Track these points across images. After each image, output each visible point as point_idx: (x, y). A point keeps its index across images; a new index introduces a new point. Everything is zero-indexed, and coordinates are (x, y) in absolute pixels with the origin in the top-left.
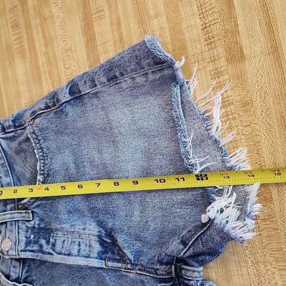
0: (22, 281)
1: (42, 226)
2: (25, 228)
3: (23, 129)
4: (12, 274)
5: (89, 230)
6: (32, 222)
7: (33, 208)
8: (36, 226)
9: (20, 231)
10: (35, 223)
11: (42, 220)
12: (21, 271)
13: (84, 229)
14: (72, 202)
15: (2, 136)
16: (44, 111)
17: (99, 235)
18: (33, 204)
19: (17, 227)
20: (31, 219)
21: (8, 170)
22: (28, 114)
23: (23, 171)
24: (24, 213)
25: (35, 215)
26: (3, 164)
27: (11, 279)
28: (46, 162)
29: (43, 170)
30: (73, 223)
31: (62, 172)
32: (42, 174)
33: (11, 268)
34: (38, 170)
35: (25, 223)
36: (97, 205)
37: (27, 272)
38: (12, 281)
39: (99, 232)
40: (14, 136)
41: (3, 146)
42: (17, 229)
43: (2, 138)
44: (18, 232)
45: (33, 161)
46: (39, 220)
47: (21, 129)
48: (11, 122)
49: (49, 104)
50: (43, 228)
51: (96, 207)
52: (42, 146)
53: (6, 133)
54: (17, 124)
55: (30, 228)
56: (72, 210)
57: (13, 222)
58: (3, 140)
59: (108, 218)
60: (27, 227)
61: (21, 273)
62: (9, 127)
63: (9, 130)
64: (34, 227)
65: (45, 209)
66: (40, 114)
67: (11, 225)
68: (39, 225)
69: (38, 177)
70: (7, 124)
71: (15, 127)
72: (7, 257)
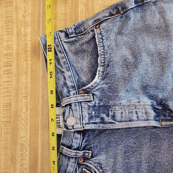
0: (81, 149)
1: (101, 104)
2: (87, 107)
3: (82, 35)
4: (74, 144)
5: (144, 102)
6: (93, 102)
7: (94, 91)
8: (97, 105)
9: (83, 109)
10: (95, 103)
11: (100, 100)
12: (81, 142)
13: (139, 102)
14: (130, 83)
15: (65, 40)
16: (109, 18)
17: (152, 105)
18: (95, 88)
19: (80, 107)
20: (92, 100)
21: (69, 66)
22: (90, 22)
23: (82, 66)
24: (86, 96)
25: (95, 97)
26: (65, 61)
27: (73, 148)
28: (106, 57)
29: (103, 63)
30: (129, 99)
31: (121, 62)
32: (103, 66)
33: (74, 140)
34: (99, 63)
35: (87, 104)
36: (150, 84)
37: (86, 142)
38: (74, 150)
39: (152, 102)
40: (75, 40)
41: (66, 48)
42: (80, 109)
43: (65, 42)
44: (81, 111)
45: (89, 59)
46: (98, 100)
47: (80, 35)
48: (73, 30)
49: (113, 13)
50: (102, 106)
51: (149, 85)
52: (104, 44)
53: (69, 38)
54: (77, 32)
55: (91, 107)
56: (129, 89)
57: (77, 103)
58: (66, 43)
59: (158, 93)
60: (89, 106)
61: (81, 143)
62: (72, 33)
63: (72, 36)
64: (95, 106)
65: (103, 92)
66: (105, 20)
67: (76, 105)
68: (99, 103)
69: (99, 68)
70: (70, 31)
71: (76, 33)
72: (73, 131)
